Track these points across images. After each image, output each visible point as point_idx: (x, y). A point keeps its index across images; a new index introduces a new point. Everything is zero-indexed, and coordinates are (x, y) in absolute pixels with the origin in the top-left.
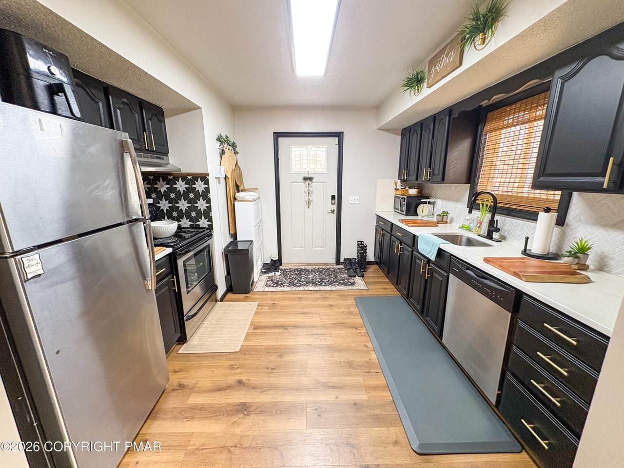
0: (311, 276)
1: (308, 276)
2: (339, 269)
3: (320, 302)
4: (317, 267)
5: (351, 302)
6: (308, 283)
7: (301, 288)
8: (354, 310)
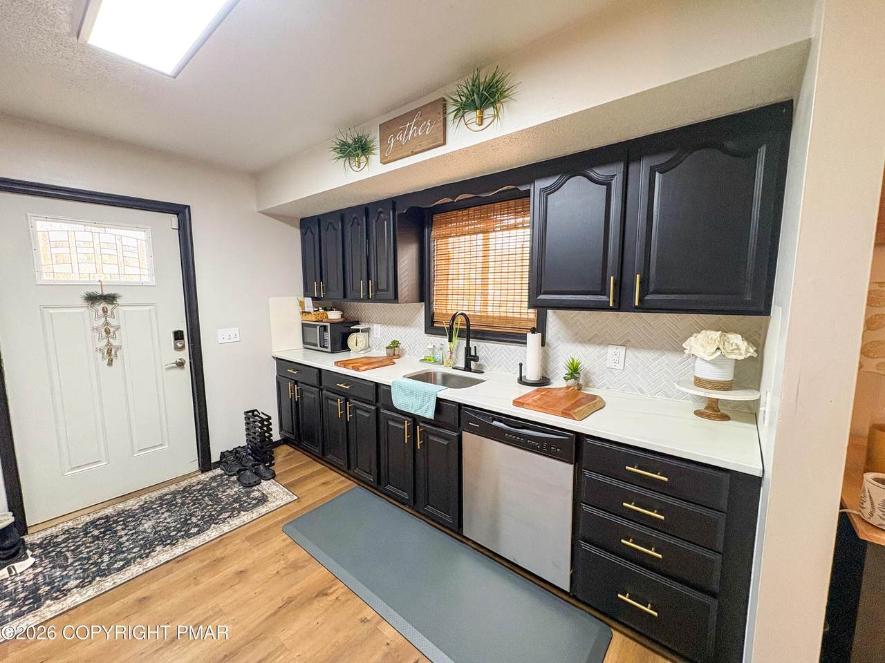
0: (147, 525)
1: (141, 528)
2: (214, 479)
3: (207, 581)
4: (155, 495)
5: (279, 541)
6: (148, 547)
7: (135, 570)
8: (296, 554)
